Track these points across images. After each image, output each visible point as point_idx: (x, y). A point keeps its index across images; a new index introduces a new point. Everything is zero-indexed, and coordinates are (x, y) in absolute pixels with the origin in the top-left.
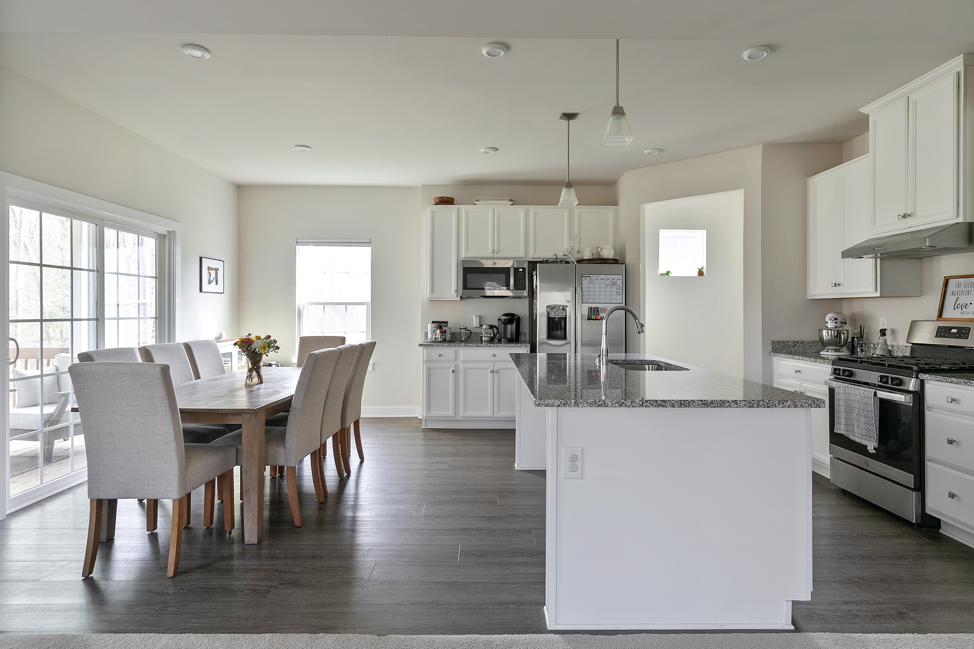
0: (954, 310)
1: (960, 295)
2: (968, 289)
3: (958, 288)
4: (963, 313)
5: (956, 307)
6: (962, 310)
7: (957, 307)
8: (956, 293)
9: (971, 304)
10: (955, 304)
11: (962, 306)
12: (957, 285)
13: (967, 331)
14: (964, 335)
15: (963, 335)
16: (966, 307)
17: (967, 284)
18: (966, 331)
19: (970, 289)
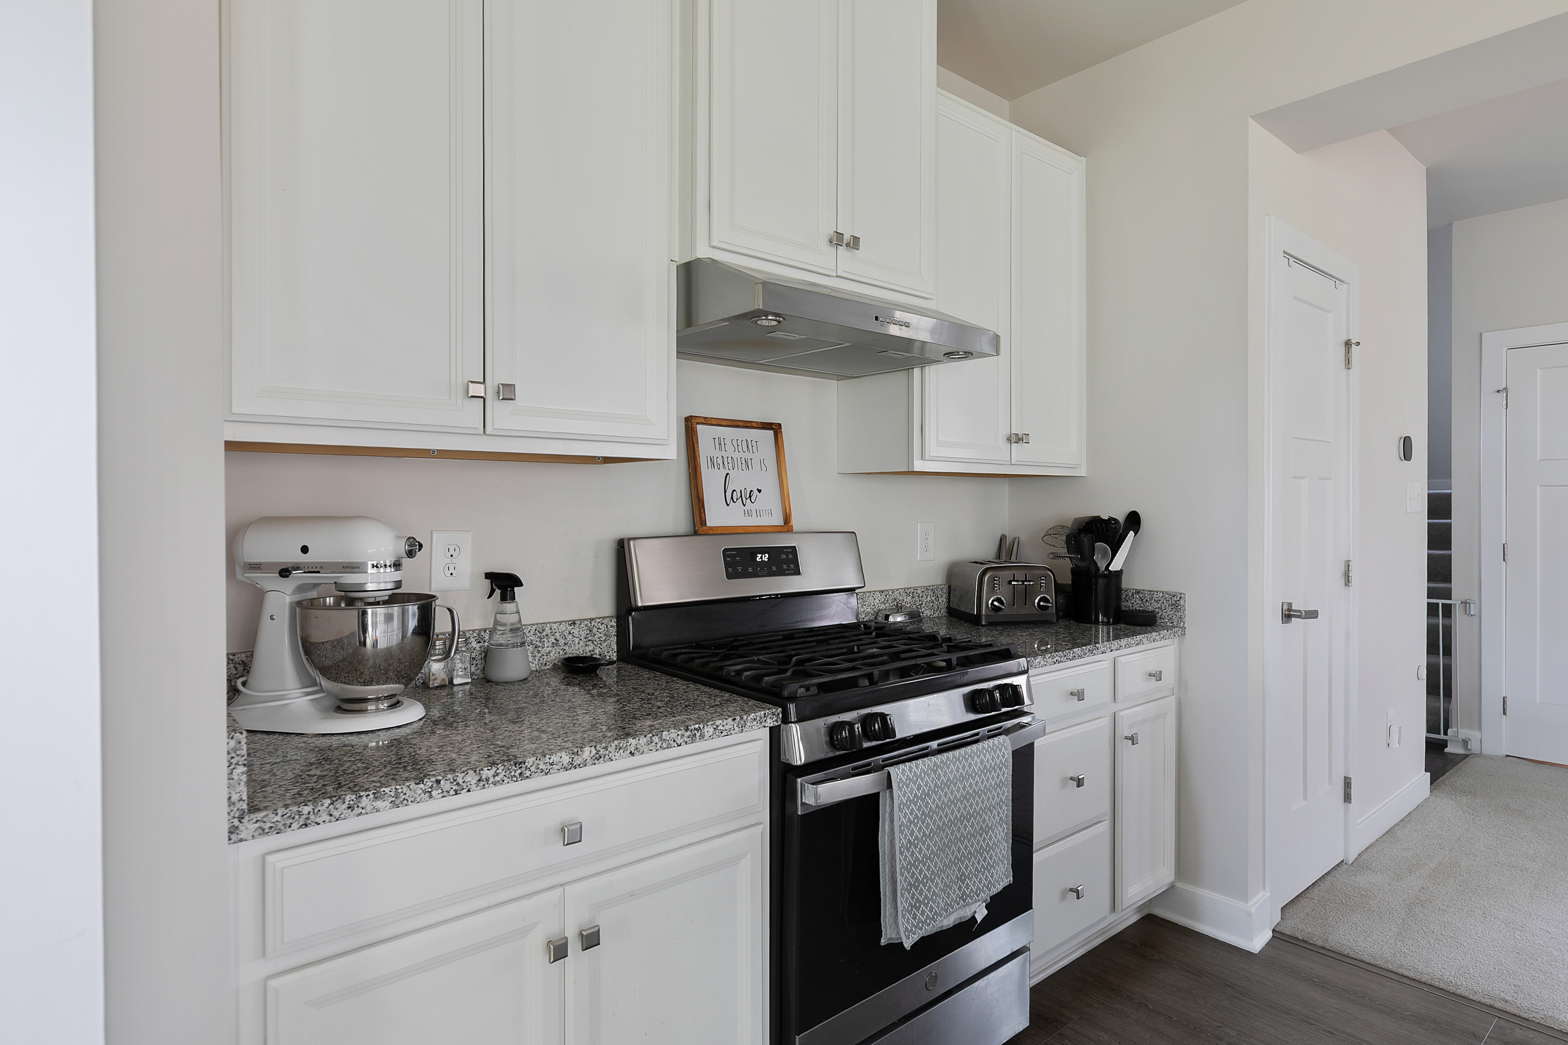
0: (728, 505)
1: (731, 468)
2: (744, 455)
3: (721, 449)
4: (748, 513)
5: (730, 498)
6: (744, 506)
7: (732, 498)
8: (720, 461)
9: (760, 491)
10: (725, 492)
11: (741, 496)
12: (716, 440)
13: (791, 556)
14: (788, 566)
15: (785, 567)
16: (753, 499)
17: (739, 444)
18: (787, 556)
19: (747, 455)
